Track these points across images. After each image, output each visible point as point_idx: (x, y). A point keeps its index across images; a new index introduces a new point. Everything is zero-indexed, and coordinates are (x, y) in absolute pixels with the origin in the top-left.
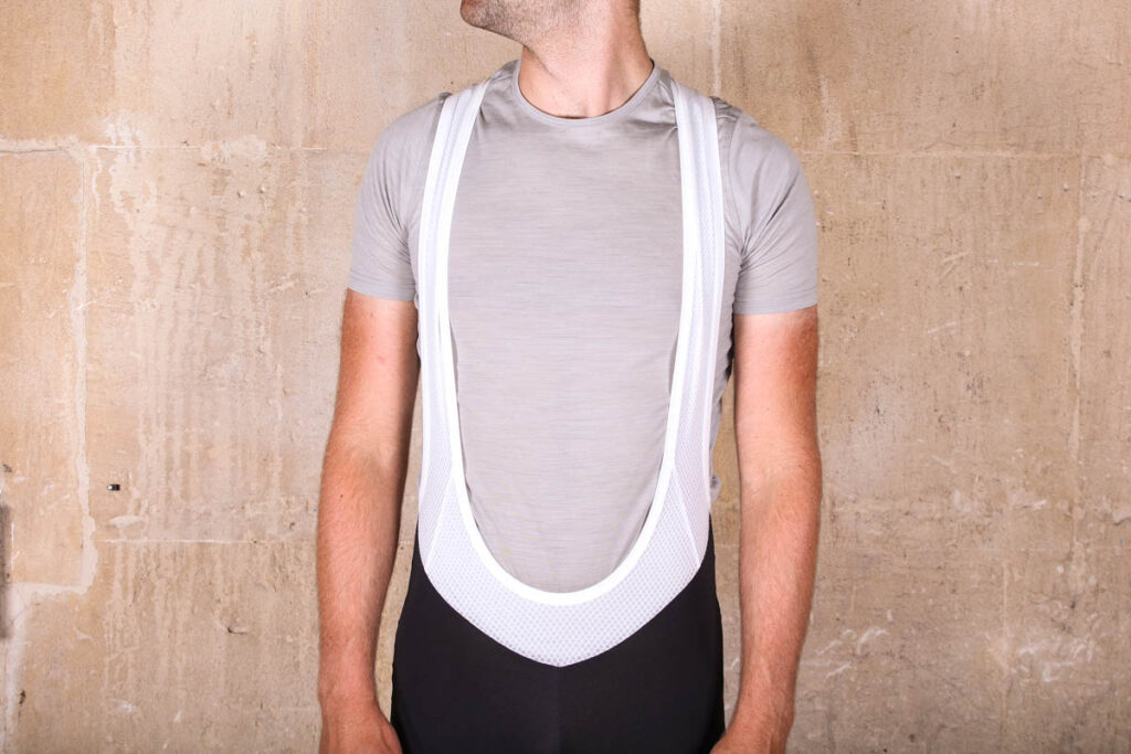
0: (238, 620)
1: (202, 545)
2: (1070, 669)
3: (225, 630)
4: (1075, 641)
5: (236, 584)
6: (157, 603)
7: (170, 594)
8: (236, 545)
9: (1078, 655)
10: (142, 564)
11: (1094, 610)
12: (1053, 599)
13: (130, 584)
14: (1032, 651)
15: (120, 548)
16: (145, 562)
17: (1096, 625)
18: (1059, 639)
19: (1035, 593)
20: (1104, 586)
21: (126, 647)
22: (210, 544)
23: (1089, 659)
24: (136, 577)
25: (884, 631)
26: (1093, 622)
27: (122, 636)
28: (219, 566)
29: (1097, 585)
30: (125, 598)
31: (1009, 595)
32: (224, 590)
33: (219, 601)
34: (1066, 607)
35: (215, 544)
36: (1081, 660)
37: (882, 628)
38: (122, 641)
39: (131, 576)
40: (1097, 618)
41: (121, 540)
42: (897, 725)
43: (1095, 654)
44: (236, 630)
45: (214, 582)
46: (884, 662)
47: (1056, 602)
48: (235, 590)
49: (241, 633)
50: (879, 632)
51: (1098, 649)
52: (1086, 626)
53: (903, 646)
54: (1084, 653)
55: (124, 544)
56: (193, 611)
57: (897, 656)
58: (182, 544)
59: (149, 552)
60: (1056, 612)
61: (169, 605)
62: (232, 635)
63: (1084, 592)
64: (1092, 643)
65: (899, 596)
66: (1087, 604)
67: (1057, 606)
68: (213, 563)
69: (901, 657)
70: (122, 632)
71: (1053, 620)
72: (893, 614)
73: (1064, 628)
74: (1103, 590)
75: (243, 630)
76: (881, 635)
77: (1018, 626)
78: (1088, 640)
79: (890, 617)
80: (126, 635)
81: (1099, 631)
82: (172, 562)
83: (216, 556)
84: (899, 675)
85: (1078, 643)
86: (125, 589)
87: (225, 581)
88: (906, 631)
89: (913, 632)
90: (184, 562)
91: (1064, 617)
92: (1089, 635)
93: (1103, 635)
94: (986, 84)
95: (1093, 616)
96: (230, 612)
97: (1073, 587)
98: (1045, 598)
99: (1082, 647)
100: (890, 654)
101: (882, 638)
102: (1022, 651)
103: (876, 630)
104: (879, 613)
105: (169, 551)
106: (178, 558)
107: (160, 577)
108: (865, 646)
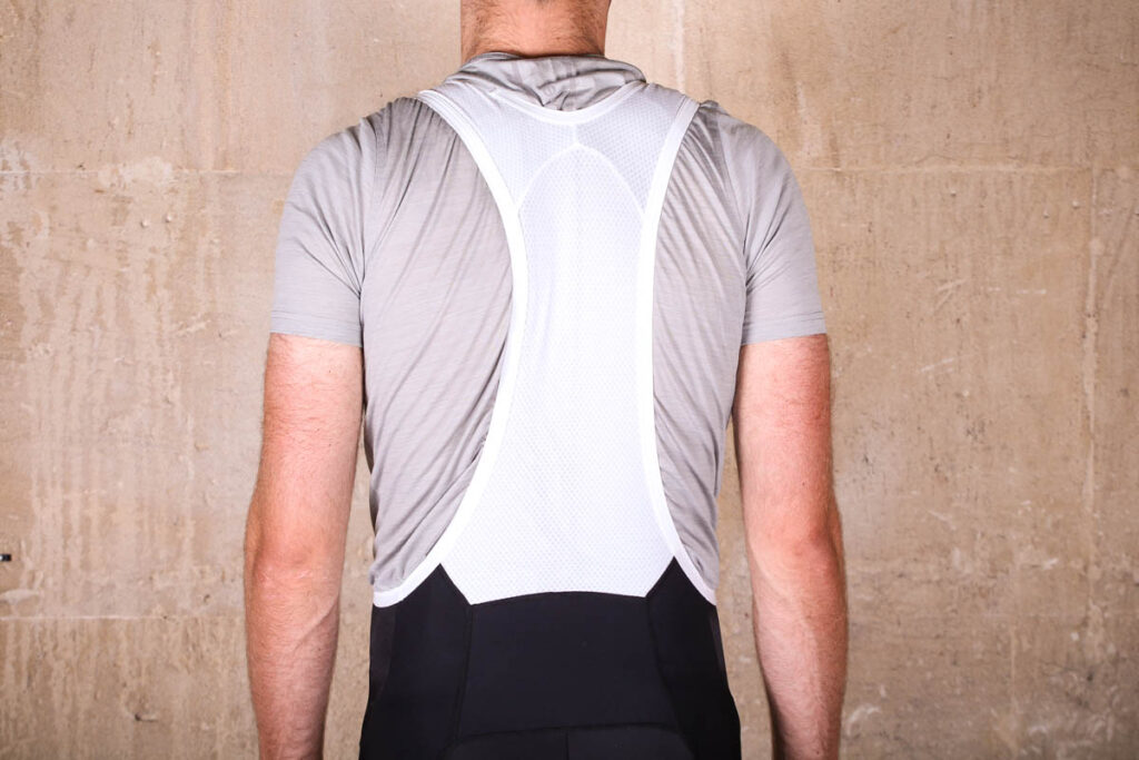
0: (147, 706)
1: (105, 623)
2: (1088, 749)
3: (132, 717)
4: (1094, 717)
5: (144, 666)
6: (55, 689)
7: (69, 678)
8: (143, 621)
9: (1098, 733)
10: (37, 644)
11: (1114, 682)
12: (1067, 670)
13: (24, 668)
14: (1044, 729)
15: (12, 627)
16: (41, 642)
17: (1117, 699)
18: (1075, 715)
19: (1047, 664)
20: (1124, 654)
21: (20, 738)
22: (114, 621)
23: (1109, 738)
24: (31, 660)
26: (1113, 696)
27: (15, 727)
28: (124, 645)
29: (1118, 654)
30: (18, 681)
31: (1017, 667)
32: (130, 672)
33: (125, 685)
34: (1082, 679)
35: (120, 620)
36: (1099, 739)
37: (874, 705)
38: (16, 732)
39: (25, 656)
40: (1118, 691)
41: (12, 618)
43: (1115, 731)
44: (145, 717)
45: (119, 663)
46: (878, 744)
47: (1071, 673)
48: (144, 671)
49: (151, 721)
50: (871, 710)
51: (1120, 726)
52: (1104, 700)
53: (899, 726)
54: (1103, 731)
55: (17, 622)
56: (95, 697)
57: (892, 737)
58: (82, 622)
59: (45, 630)
60: (1071, 685)
61: (68, 690)
62: (141, 723)
63: (1103, 662)
64: (1111, 720)
65: (894, 669)
66: (1106, 675)
67: (1072, 677)
68: (118, 642)
69: (897, 738)
70: (15, 721)
71: (1067, 694)
72: (886, 690)
73: (1081, 703)
74: (1124, 660)
75: (153, 717)
76: (875, 713)
77: (1028, 701)
78: (1107, 716)
79: (883, 693)
80: (21, 725)
81: (1120, 705)
82: (70, 641)
83: (122, 635)
85: (1097, 720)
86: (18, 673)
87: (131, 663)
88: (902, 708)
89: (910, 709)
90: (85, 641)
91: (1079, 691)
92: (1108, 710)
93: (1125, 710)
94: (985, 88)
95: (1113, 689)
96: (138, 697)
97: (1089, 656)
98: (1057, 670)
99: (1100, 724)
100: (883, 735)
101: (874, 717)
102: (1033, 730)
103: (867, 708)
104: (870, 688)
105: (68, 629)
106: (78, 637)
107: (57, 658)
108: (856, 726)
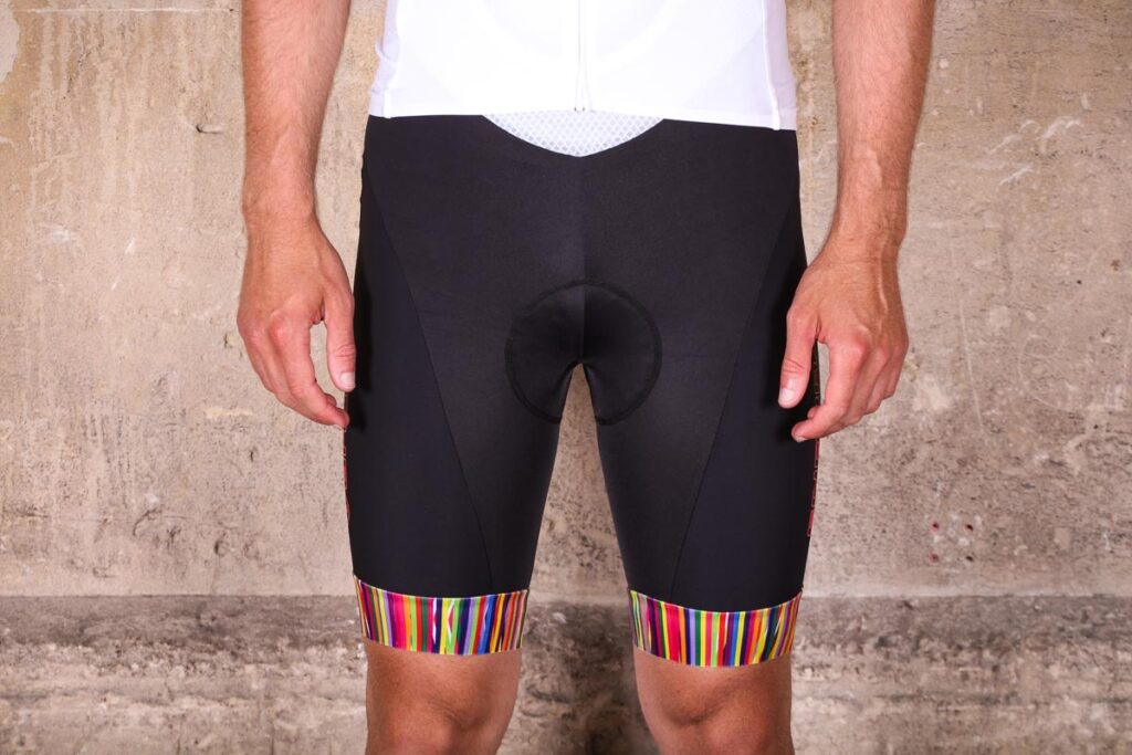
0: (210, 116)
1: (159, 15)
3: (193, 128)
5: (207, 67)
6: (100, 95)
7: (118, 81)
8: (205, 14)
10: (79, 42)
13: (64, 68)
15: (49, 20)
16: (83, 38)
21: (59, 153)
22: (170, 13)
24: (72, 59)
25: (1077, 123)
27: (54, 139)
28: (183, 43)
30: (56, 87)
32: (190, 75)
33: (184, 90)
35: (177, 13)
37: (1075, 118)
38: (54, 145)
39: (64, 56)
41: (48, 9)
42: (1095, 248)
44: (207, 128)
45: (175, 64)
46: (1078, 163)
48: (206, 74)
49: (215, 133)
50: (1070, 123)
53: (1103, 142)
55: (55, 13)
56: (149, 103)
57: (1095, 155)
58: (133, 15)
59: (88, 25)
61: (116, 96)
62: (202, 135)
65: (1097, 76)
68: (175, 39)
69: (1101, 157)
70: (53, 133)
72: (1089, 98)
75: (217, 129)
76: (1074, 127)
79: (1085, 103)
80: (59, 137)
82: (119, 37)
83: (180, 31)
84: (1097, 180)
86: (56, 75)
87: (191, 63)
88: (1107, 121)
89: (1118, 122)
90: (136, 37)
96: (199, 104)
100: (1085, 152)
101: (1074, 131)
103: (1066, 121)
104: (1070, 97)
105: (116, 24)
106: (128, 33)
107: (103, 59)
108: (1052, 141)
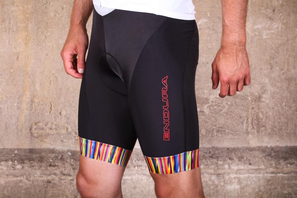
25: (207, 20)
42: (212, 54)
84: (212, 36)
